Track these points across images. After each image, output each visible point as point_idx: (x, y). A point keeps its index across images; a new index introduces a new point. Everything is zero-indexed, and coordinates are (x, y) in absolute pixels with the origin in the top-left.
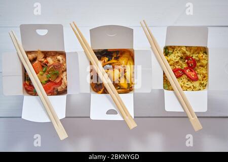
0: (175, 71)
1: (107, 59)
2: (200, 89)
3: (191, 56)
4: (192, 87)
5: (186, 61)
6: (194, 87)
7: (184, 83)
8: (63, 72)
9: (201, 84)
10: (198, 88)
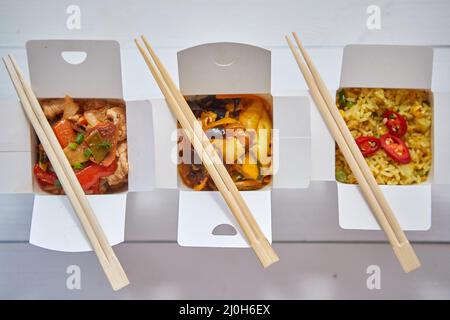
0: (360, 142)
1: (215, 116)
2: (414, 182)
3: (396, 108)
4: (398, 178)
5: (385, 120)
6: (403, 178)
7: (380, 169)
8: (119, 143)
9: (417, 170)
10: (410, 179)
